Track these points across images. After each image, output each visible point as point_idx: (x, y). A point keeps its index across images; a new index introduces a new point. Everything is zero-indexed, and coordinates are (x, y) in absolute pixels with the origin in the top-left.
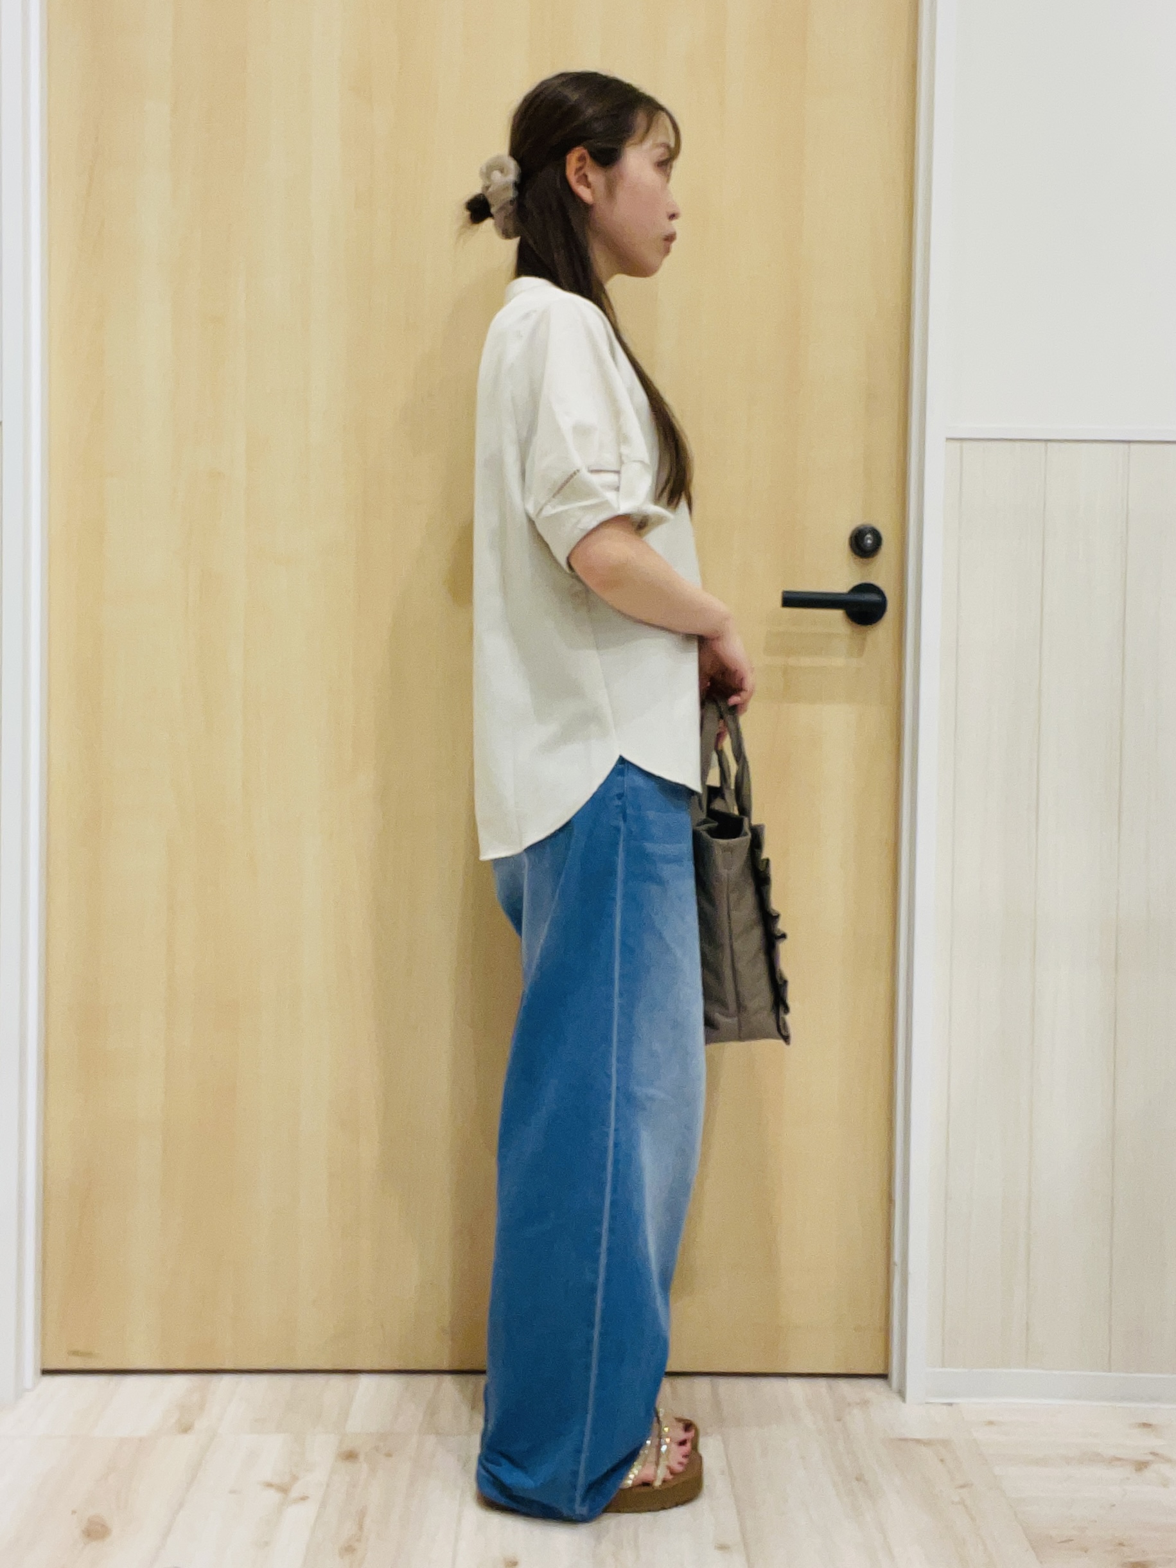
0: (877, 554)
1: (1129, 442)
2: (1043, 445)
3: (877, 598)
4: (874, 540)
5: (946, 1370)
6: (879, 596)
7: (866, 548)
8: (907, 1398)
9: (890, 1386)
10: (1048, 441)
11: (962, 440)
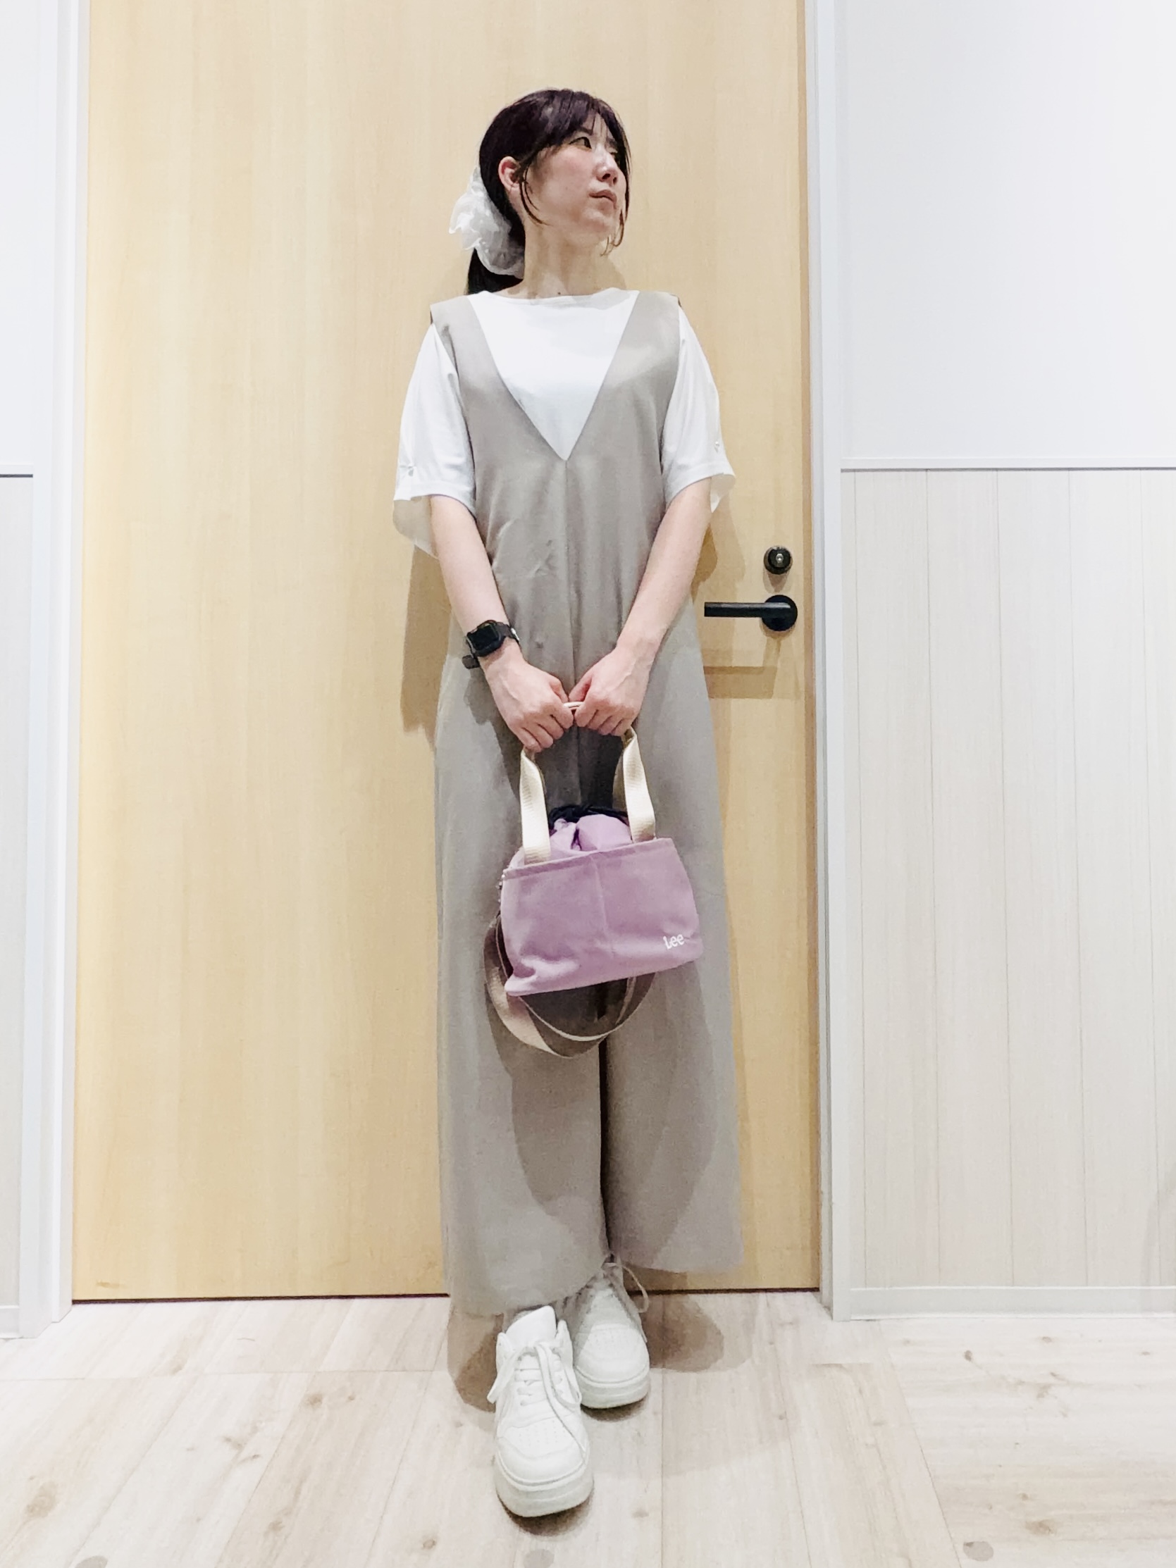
0: (786, 571)
2: (924, 473)
3: (787, 606)
4: (784, 557)
5: (868, 1289)
6: (789, 604)
7: (778, 566)
8: (834, 1316)
9: (821, 1301)
10: (928, 470)
11: (855, 471)
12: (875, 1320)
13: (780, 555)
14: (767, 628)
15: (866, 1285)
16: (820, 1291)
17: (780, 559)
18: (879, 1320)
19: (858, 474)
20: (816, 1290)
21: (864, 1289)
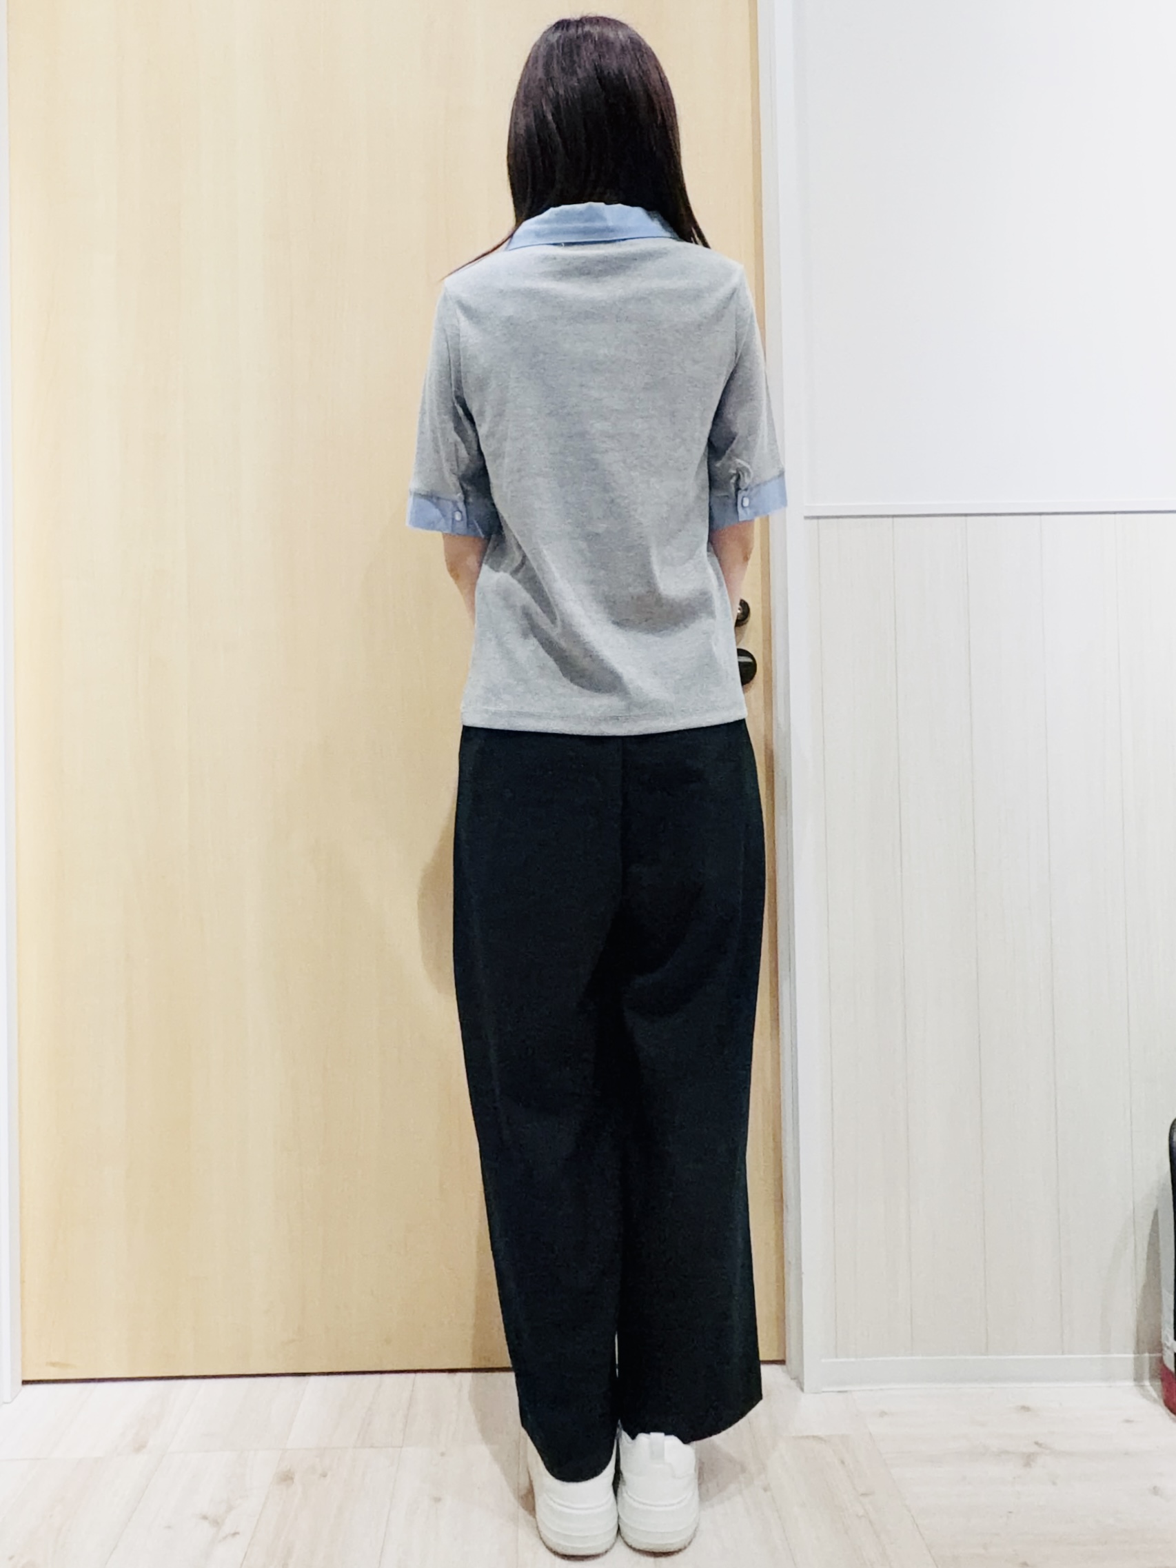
0: (745, 623)
1: (966, 515)
2: (890, 519)
5: (838, 1360)
6: (748, 657)
8: (805, 1388)
9: (788, 1372)
10: (894, 516)
11: (818, 518)
12: (846, 1392)
15: (837, 1357)
16: (787, 1362)
18: (851, 1391)
19: (821, 521)
20: (782, 1362)
21: (835, 1360)
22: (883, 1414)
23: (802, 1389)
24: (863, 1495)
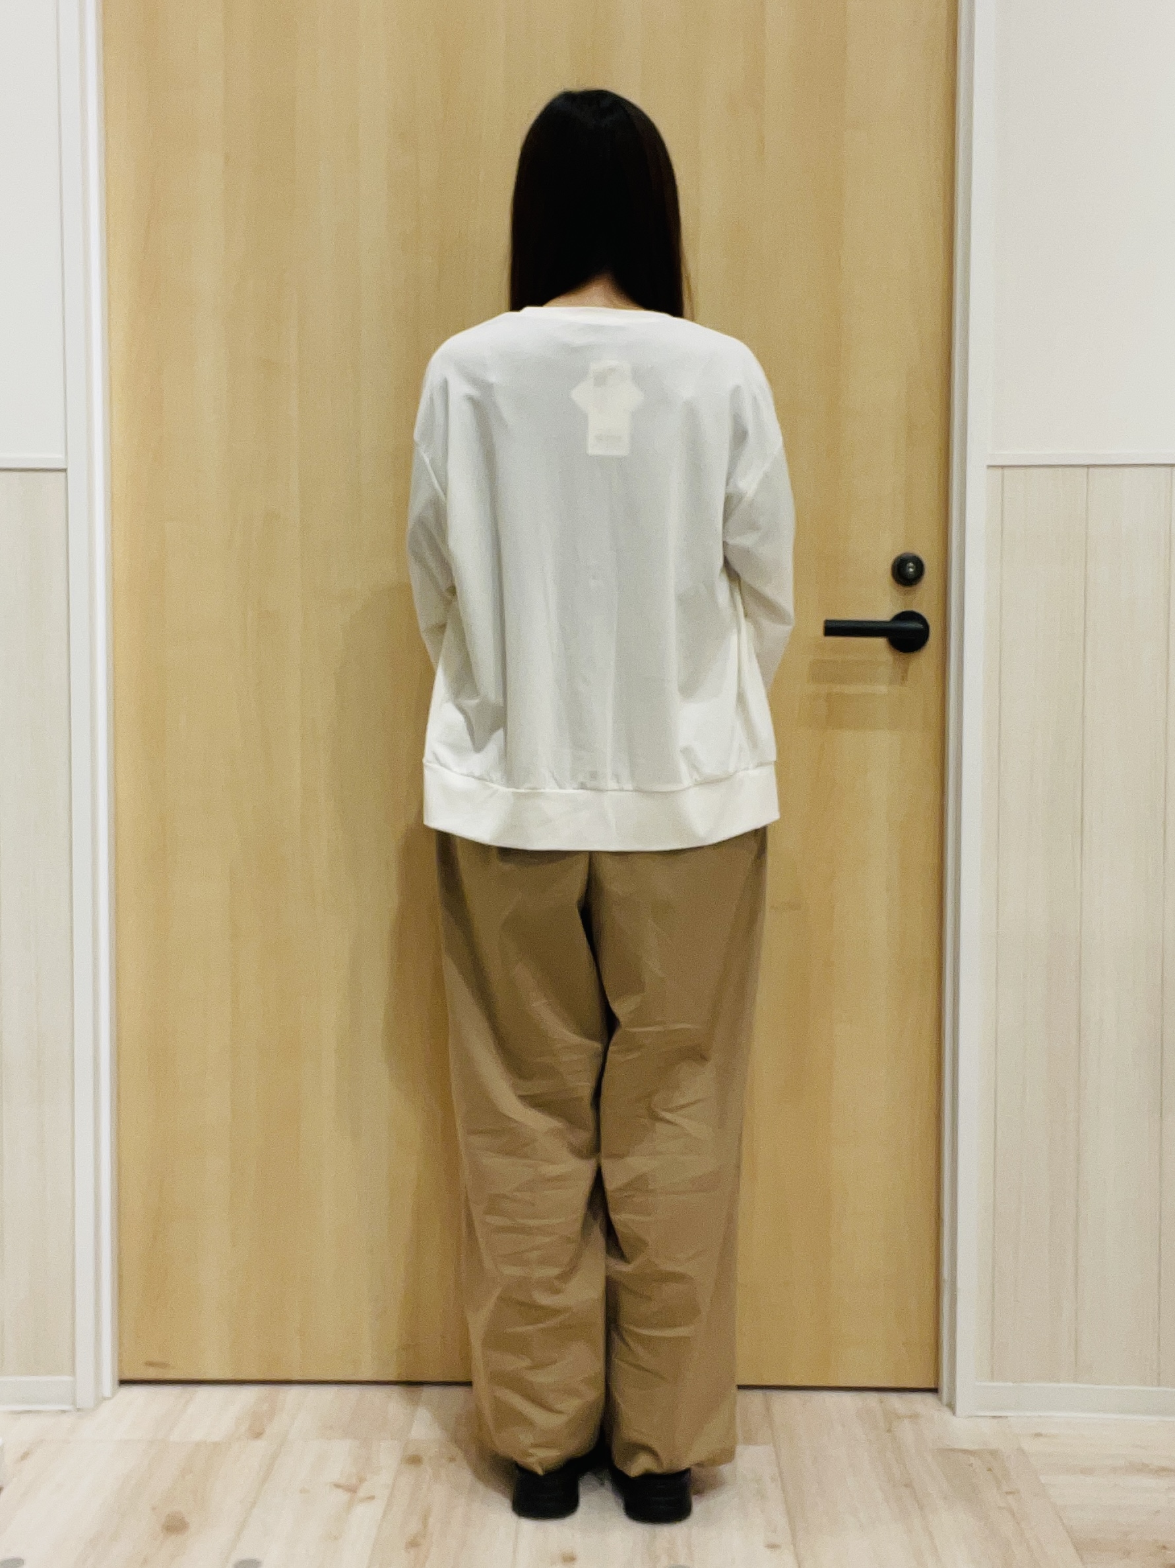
0: (920, 582)
2: (1086, 469)
3: (919, 626)
4: (917, 568)
5: (995, 1384)
6: (921, 623)
7: (909, 578)
8: (958, 1412)
9: (940, 1400)
10: (1088, 466)
11: (1003, 467)
12: (1001, 1417)
13: (911, 564)
14: (897, 652)
15: (992, 1377)
16: (939, 1390)
17: (911, 570)
18: (1007, 1417)
19: (1007, 472)
20: (935, 1390)
21: (989, 1384)
22: (1039, 1435)
23: (954, 1413)
24: (1007, 1493)
